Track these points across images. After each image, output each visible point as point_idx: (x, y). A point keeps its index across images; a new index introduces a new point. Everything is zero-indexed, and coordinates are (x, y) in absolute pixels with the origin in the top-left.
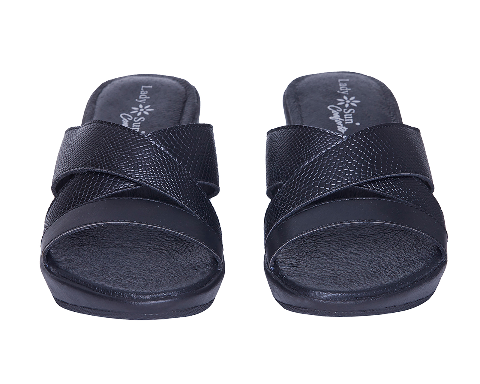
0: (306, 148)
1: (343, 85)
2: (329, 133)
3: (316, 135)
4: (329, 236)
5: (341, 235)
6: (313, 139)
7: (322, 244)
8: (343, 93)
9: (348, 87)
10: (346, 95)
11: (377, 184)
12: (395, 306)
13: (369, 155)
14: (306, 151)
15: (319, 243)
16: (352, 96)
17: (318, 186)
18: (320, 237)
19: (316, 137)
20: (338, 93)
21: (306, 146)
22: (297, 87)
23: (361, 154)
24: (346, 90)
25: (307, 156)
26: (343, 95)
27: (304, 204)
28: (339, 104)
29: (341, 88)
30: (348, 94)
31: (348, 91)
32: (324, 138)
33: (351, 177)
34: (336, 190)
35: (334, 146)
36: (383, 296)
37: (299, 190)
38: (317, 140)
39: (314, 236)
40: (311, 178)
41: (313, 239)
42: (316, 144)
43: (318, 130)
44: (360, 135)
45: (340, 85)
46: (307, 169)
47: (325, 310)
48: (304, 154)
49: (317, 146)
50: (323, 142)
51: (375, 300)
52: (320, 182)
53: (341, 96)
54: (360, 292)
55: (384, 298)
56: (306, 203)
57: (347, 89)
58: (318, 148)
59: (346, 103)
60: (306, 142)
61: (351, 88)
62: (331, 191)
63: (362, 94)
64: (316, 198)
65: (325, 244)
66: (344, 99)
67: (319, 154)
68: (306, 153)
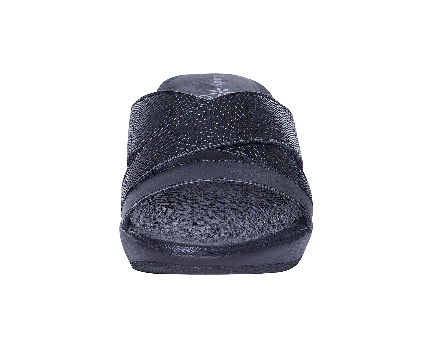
0: (167, 113)
1: (218, 80)
2: (192, 97)
3: (179, 100)
4: (190, 208)
5: (203, 208)
6: (175, 103)
7: (182, 214)
8: (216, 85)
9: (222, 81)
10: (219, 87)
11: (240, 148)
12: (252, 266)
13: (233, 119)
14: (167, 115)
15: (179, 213)
16: (226, 88)
17: (177, 147)
18: (181, 208)
19: (178, 101)
20: (212, 85)
21: (168, 110)
22: (170, 83)
23: (224, 118)
24: (220, 84)
25: (168, 120)
26: (217, 87)
27: (162, 164)
28: (210, 94)
29: (215, 82)
30: (221, 86)
31: (222, 84)
32: (187, 102)
33: (213, 139)
34: (196, 151)
35: (197, 109)
36: (239, 253)
37: (158, 152)
38: (180, 104)
39: (175, 207)
40: (171, 140)
41: (173, 209)
42: (178, 109)
43: (181, 94)
44: (224, 99)
45: (215, 79)
46: (167, 132)
47: (177, 264)
48: (165, 119)
49: (179, 110)
50: (186, 106)
51: (230, 256)
52: (179, 143)
53: (214, 88)
54: (214, 247)
55: (240, 255)
56: (164, 163)
57: (221, 82)
58: (180, 112)
59: (218, 93)
60: (169, 107)
61: (225, 82)
62: (191, 152)
63: (237, 87)
64: (175, 158)
65: (186, 214)
66: (217, 91)
67: (180, 117)
68: (168, 117)
